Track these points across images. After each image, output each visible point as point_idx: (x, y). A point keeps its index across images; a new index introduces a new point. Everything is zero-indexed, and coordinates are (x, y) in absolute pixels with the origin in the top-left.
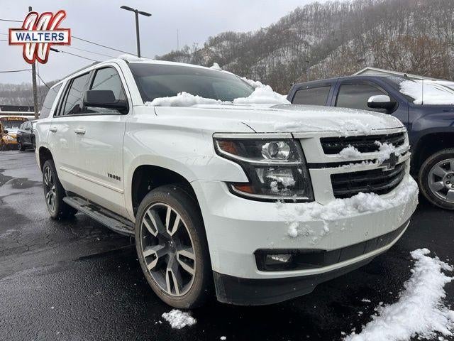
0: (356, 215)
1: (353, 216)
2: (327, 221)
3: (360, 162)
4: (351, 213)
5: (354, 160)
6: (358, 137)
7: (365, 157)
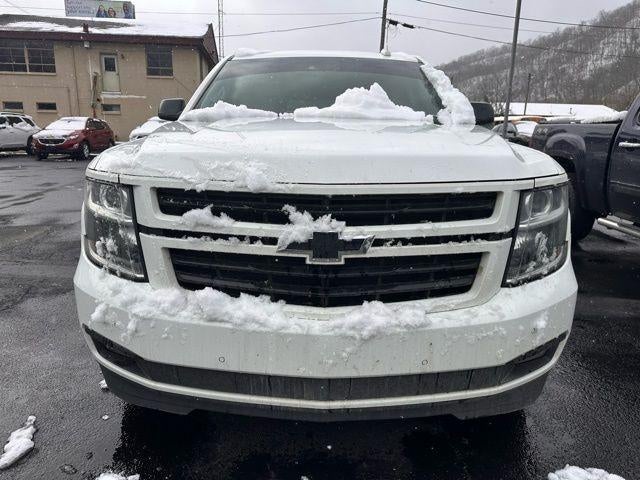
0: (195, 322)
1: (188, 321)
2: (135, 315)
3: (226, 237)
4: (185, 316)
5: (213, 231)
6: (232, 193)
7: (241, 229)
